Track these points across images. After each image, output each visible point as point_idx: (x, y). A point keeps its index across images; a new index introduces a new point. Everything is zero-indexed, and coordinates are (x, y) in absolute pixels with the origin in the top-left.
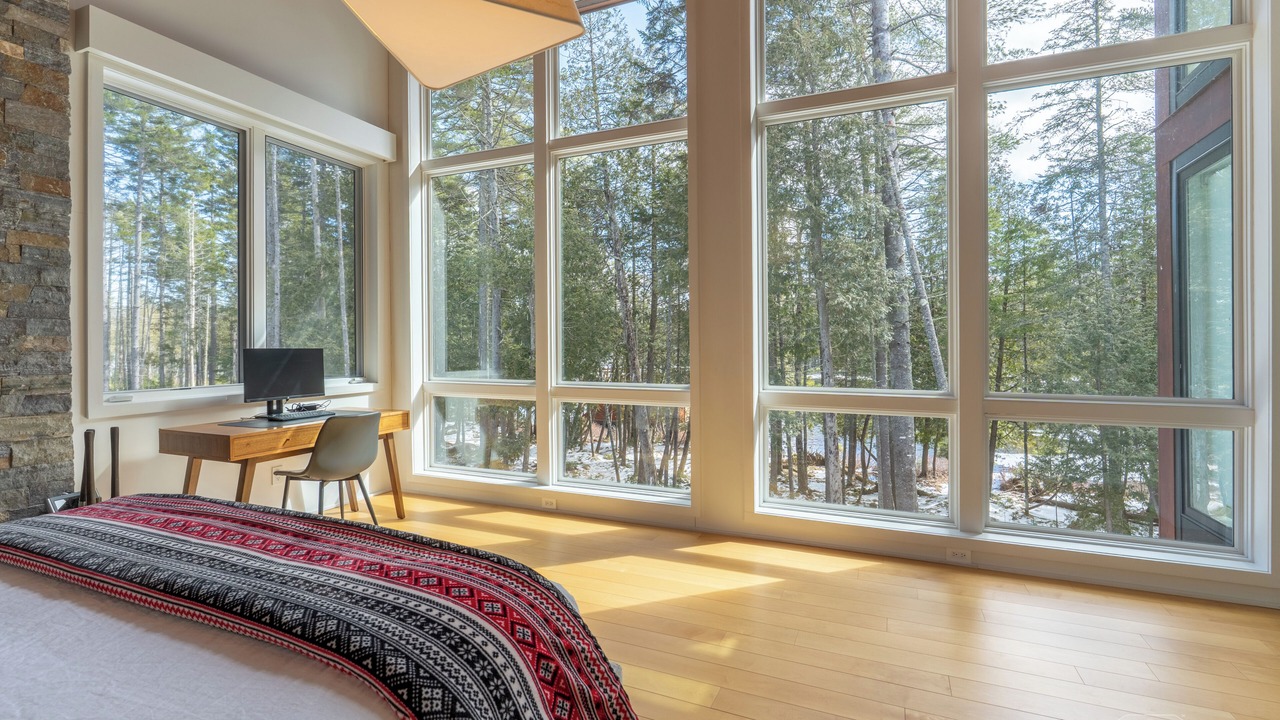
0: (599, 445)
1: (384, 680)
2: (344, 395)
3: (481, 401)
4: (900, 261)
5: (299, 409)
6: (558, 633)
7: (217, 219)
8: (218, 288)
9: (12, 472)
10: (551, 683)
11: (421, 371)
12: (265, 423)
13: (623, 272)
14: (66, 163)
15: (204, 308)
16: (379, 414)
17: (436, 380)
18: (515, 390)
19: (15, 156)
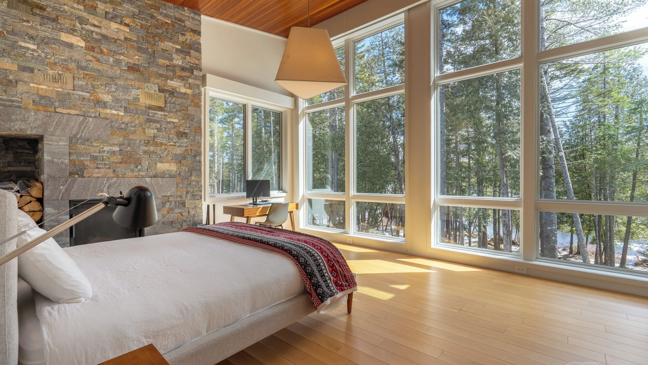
0: (386, 228)
1: (292, 255)
2: (276, 196)
3: (326, 201)
4: (549, 131)
5: (262, 201)
6: (335, 257)
7: (224, 126)
8: (224, 155)
9: (189, 216)
10: (332, 267)
11: (303, 188)
12: (252, 205)
13: (397, 143)
14: (201, 123)
15: (220, 164)
16: (288, 204)
17: (308, 192)
18: (337, 196)
19: (190, 123)
